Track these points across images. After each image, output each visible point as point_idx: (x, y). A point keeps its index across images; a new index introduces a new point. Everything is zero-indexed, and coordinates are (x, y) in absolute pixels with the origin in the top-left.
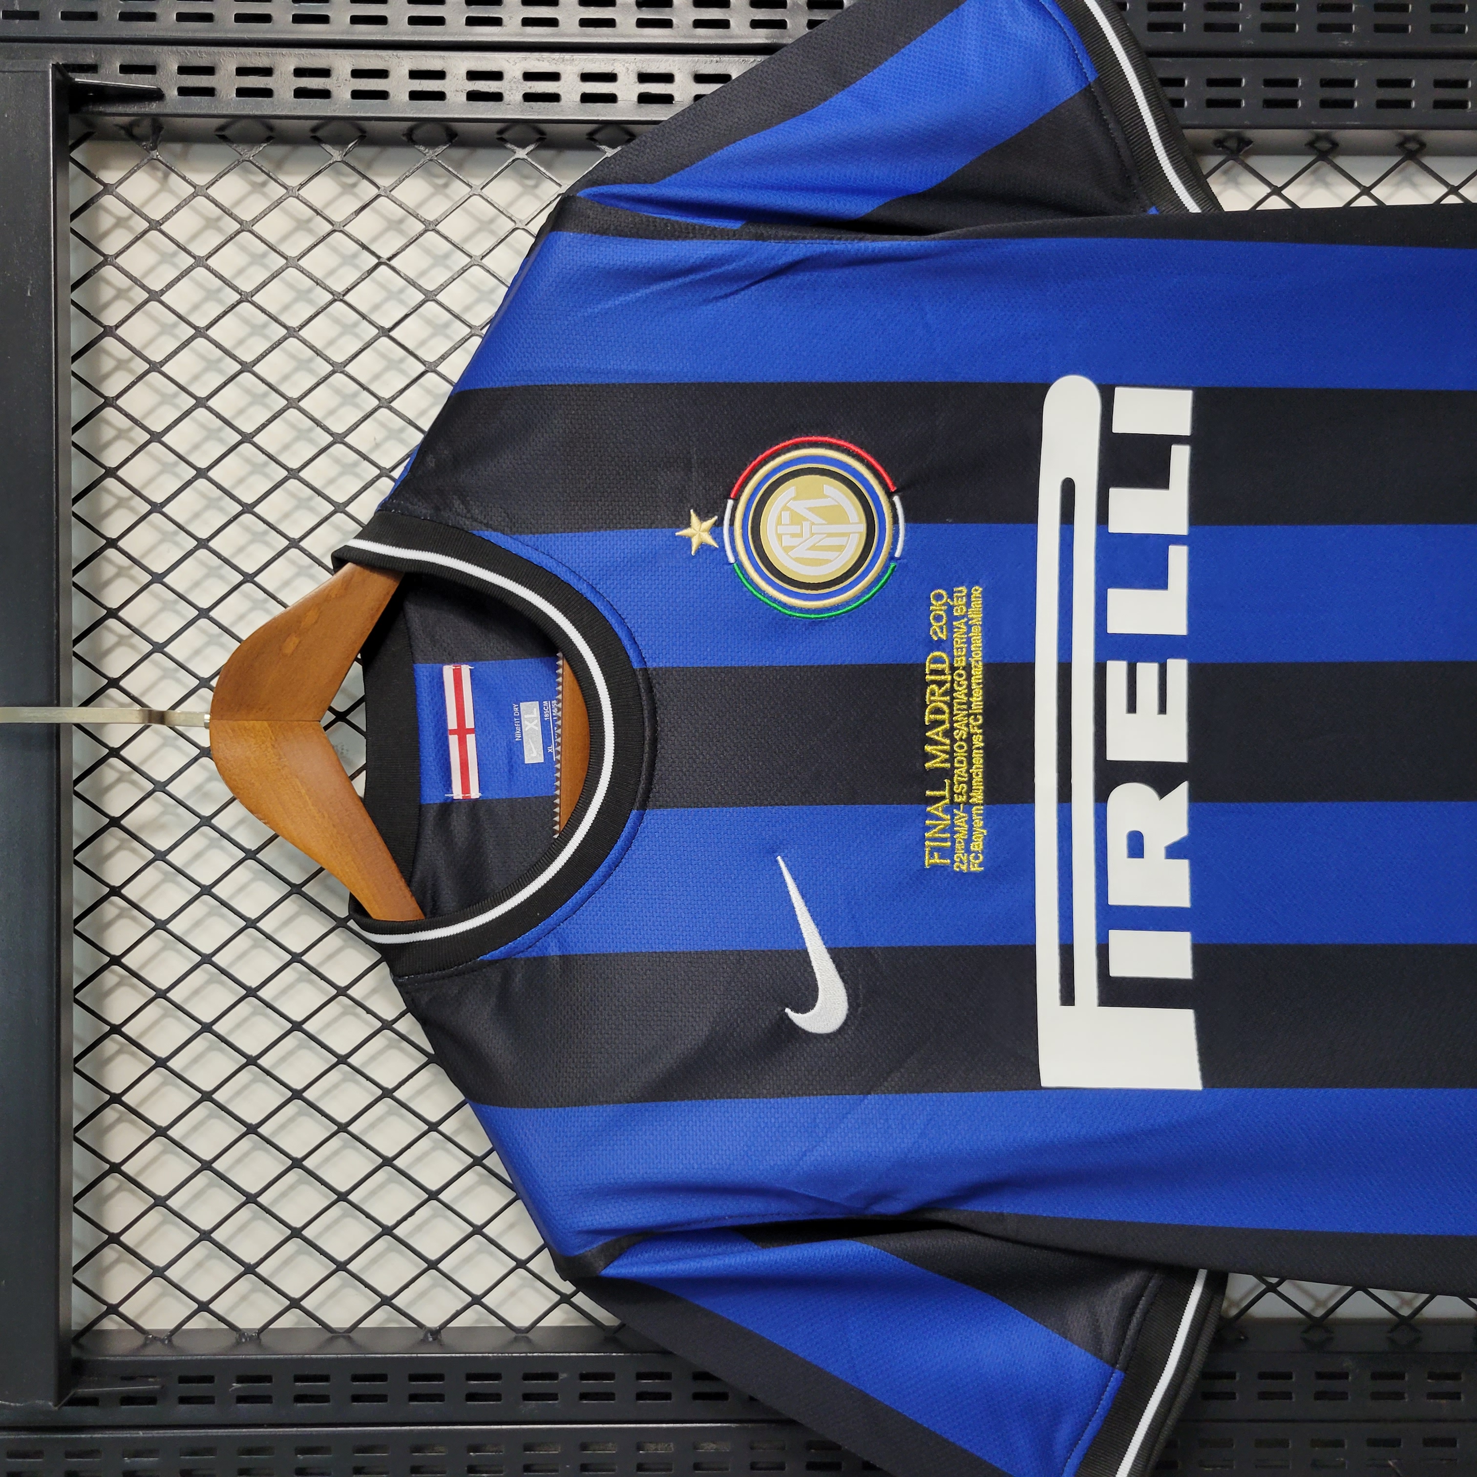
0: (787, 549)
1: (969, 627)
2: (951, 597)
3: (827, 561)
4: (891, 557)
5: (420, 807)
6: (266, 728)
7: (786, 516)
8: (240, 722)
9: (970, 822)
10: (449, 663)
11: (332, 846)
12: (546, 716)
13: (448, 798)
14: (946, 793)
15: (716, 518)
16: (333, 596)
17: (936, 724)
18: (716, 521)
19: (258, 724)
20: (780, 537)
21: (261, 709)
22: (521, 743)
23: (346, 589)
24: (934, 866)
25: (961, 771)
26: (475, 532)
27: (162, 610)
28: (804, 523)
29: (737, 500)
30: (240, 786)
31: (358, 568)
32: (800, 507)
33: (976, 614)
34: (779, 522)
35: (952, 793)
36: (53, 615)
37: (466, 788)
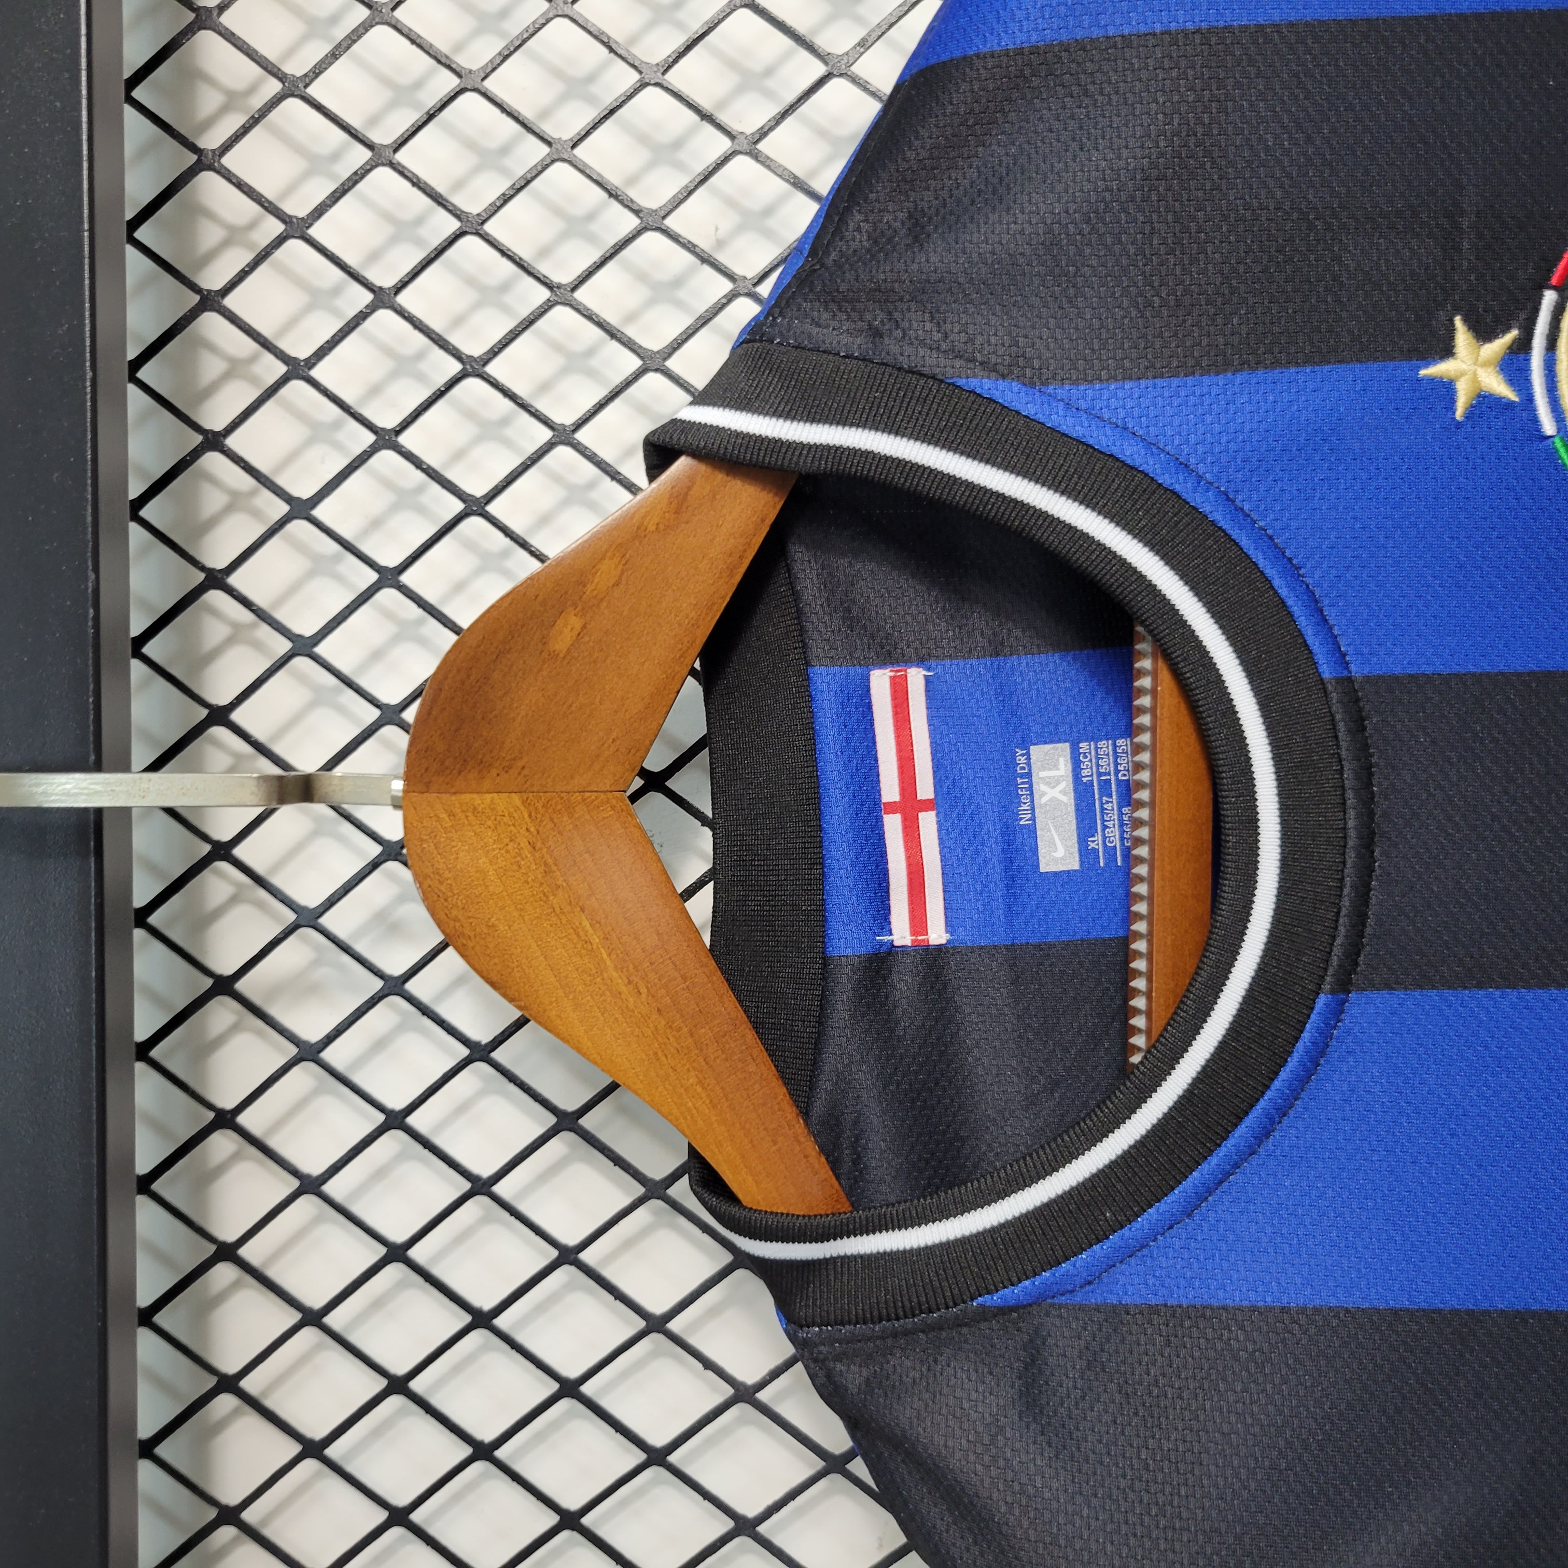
5: (826, 961)
6: (517, 809)
8: (466, 797)
10: (882, 665)
11: (656, 1054)
12: (1085, 772)
13: (881, 944)
16: (652, 528)
18: (1514, 341)
19: (502, 802)
21: (507, 769)
22: (1032, 830)
23: (677, 512)
26: (961, 382)
27: (311, 574)
29: (1564, 291)
30: (467, 931)
31: (703, 468)
36: (86, 579)
37: (918, 922)
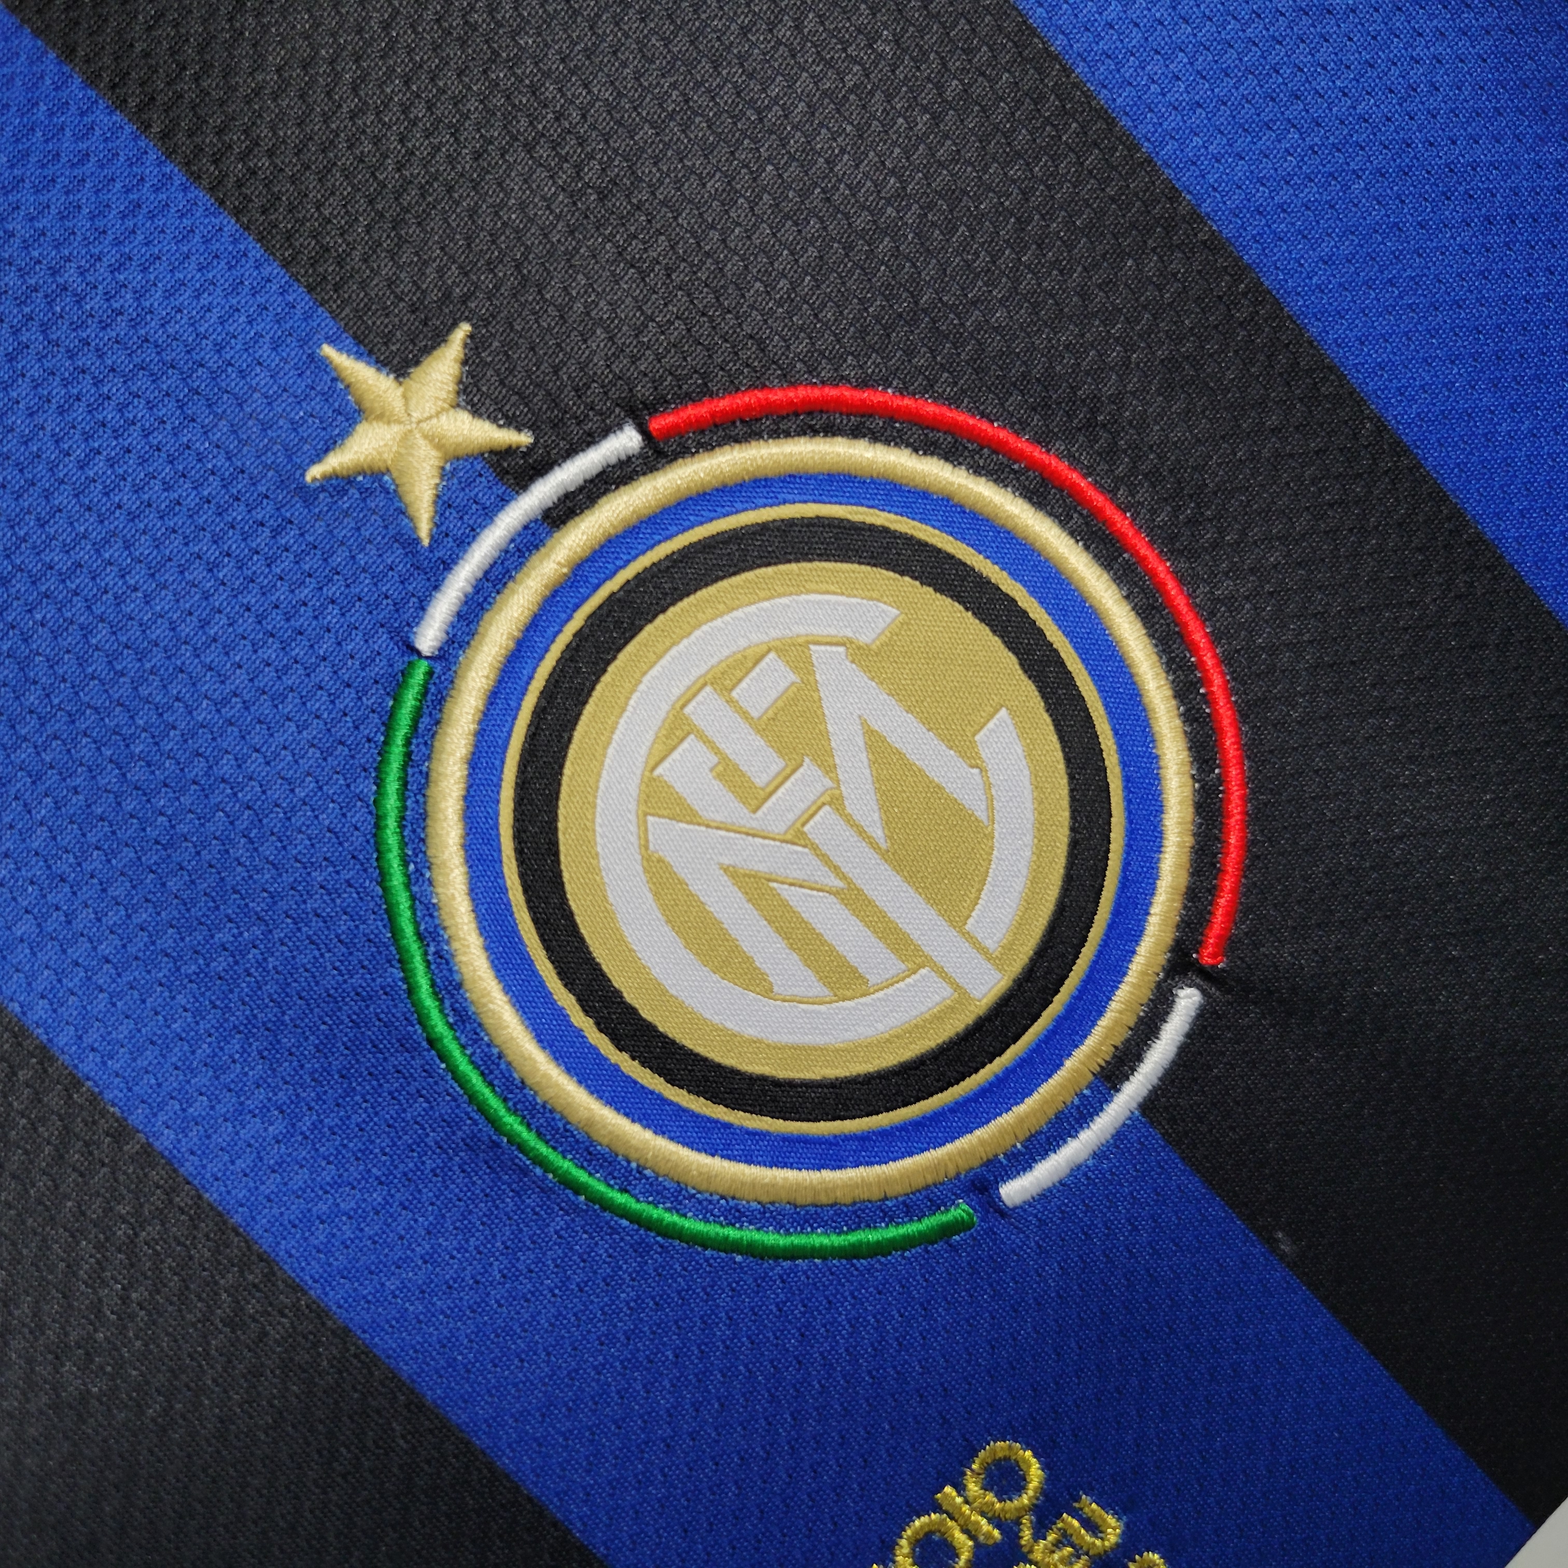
0: (656, 799)
2: (1046, 1514)
4: (979, 1184)
7: (770, 680)
15: (524, 439)
20: (673, 731)
28: (808, 769)
29: (656, 455)
32: (851, 700)
34: (725, 678)
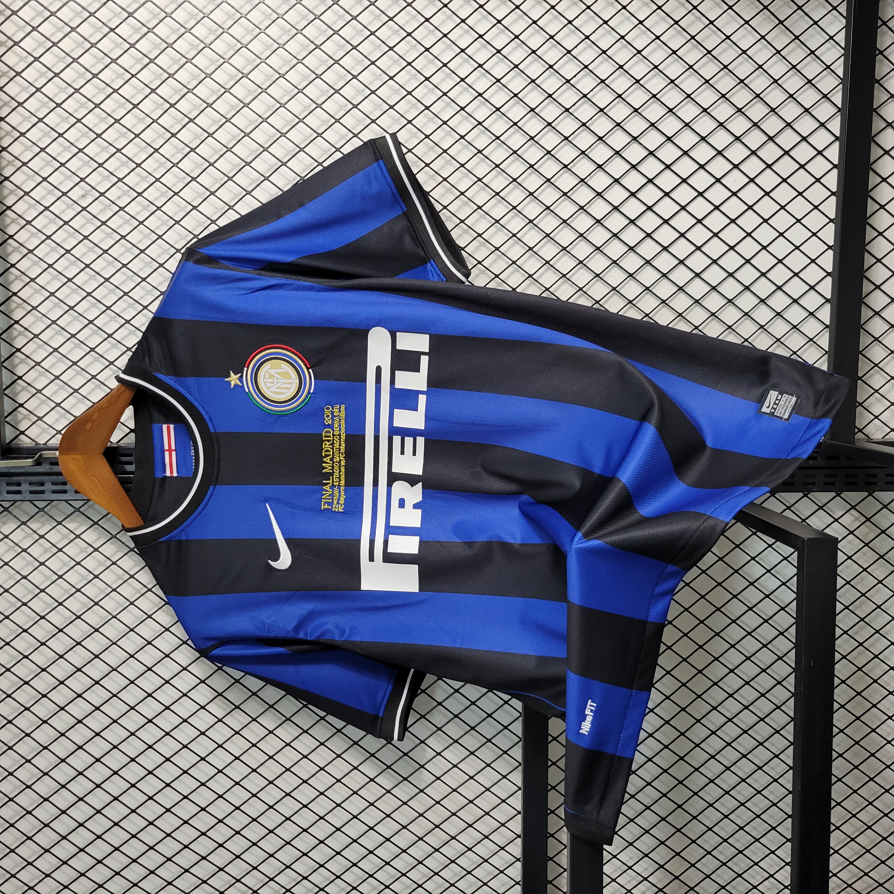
0: (268, 388)
1: (340, 420)
2: (333, 408)
3: (284, 393)
4: (309, 392)
6: (81, 458)
7: (267, 375)
9: (340, 492)
14: (331, 481)
17: (327, 456)
18: (240, 375)
19: (78, 456)
20: (265, 383)
21: (78, 451)
24: (325, 509)
25: (336, 474)
28: (275, 378)
29: (248, 368)
32: (272, 372)
33: (343, 414)
34: (265, 377)
35: (333, 481)
